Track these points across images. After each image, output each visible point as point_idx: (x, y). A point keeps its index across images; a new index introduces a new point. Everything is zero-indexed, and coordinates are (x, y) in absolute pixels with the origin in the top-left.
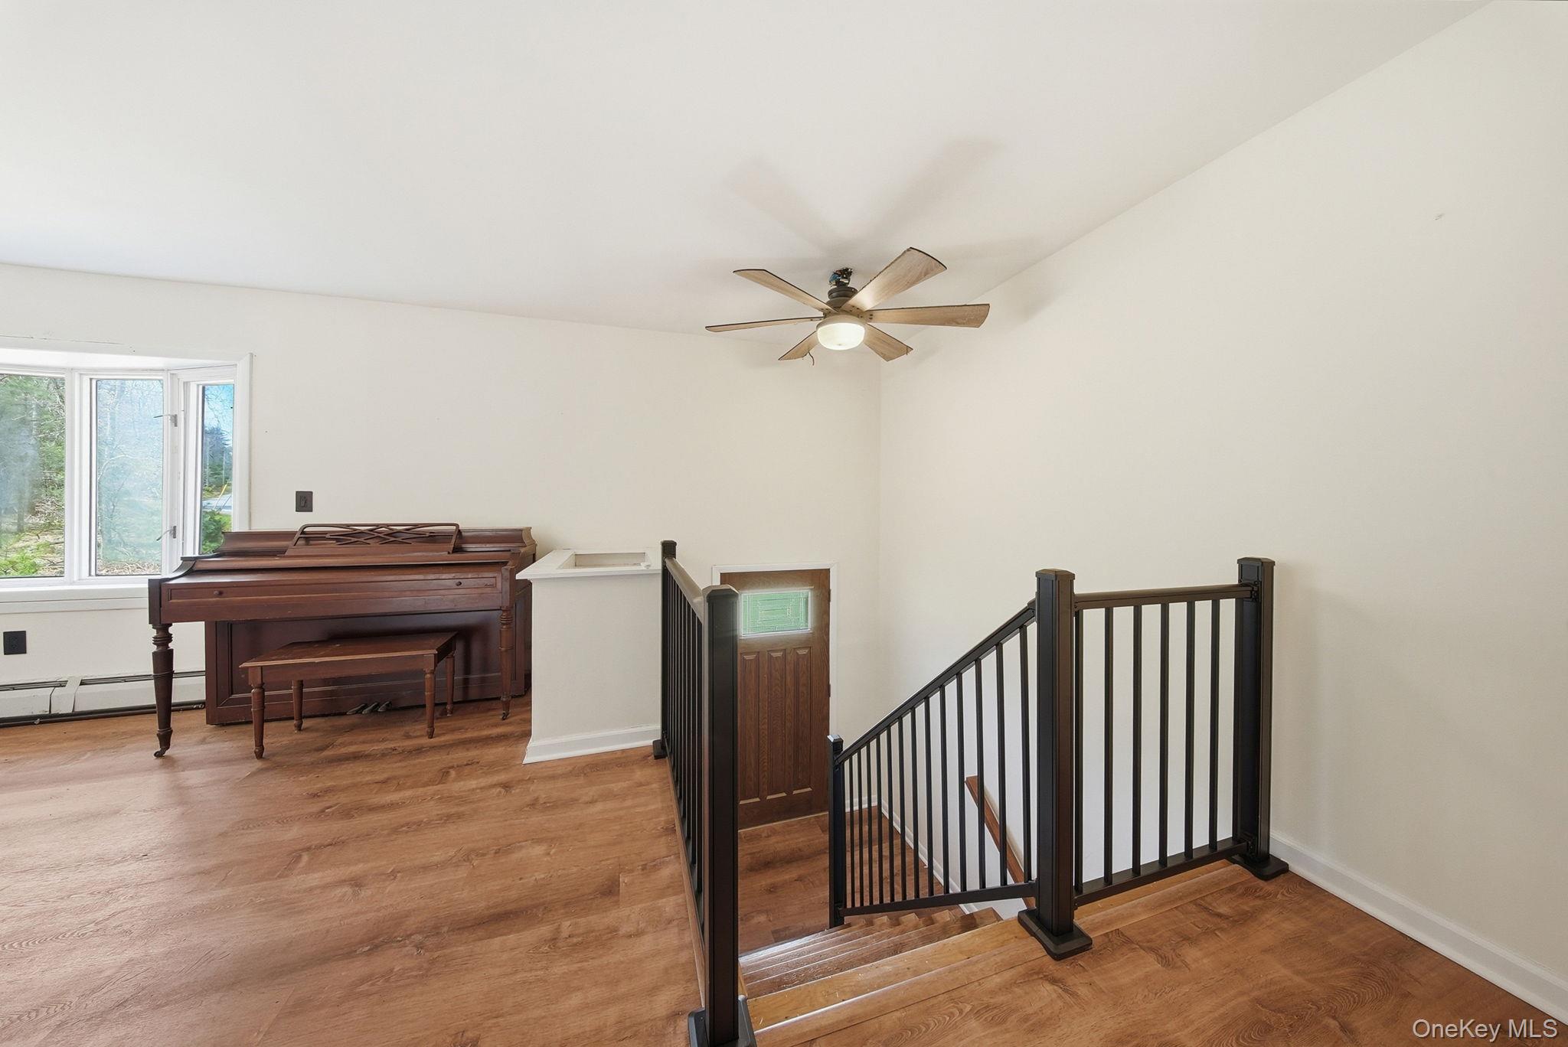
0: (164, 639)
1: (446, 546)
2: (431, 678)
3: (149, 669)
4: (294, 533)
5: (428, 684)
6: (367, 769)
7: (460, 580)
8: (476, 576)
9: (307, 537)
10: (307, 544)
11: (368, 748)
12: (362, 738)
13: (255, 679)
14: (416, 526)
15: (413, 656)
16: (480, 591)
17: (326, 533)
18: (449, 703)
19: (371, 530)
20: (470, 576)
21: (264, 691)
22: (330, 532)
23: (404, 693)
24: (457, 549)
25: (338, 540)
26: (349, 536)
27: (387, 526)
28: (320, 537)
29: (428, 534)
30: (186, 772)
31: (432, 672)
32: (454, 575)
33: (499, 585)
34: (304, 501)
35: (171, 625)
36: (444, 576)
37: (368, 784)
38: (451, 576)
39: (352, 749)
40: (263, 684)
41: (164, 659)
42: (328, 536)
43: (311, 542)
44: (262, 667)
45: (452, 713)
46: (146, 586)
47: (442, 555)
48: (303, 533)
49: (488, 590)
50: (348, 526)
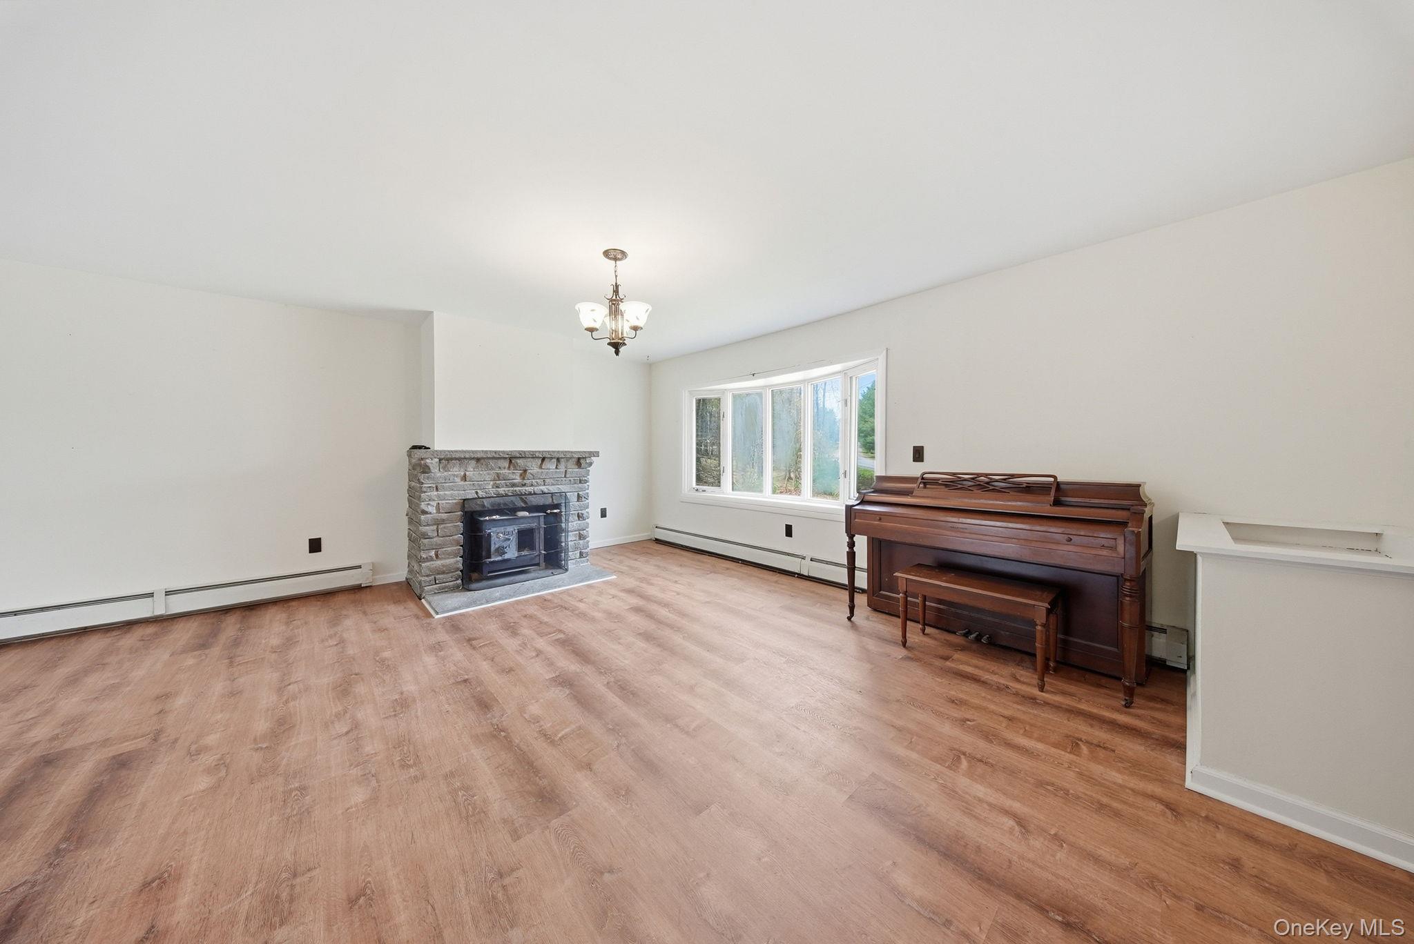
0: (851, 545)
1: (1047, 498)
2: (1042, 631)
3: (845, 561)
4: (917, 478)
5: (1038, 636)
6: (989, 697)
7: (1071, 537)
8: (1090, 535)
9: (926, 482)
10: (925, 487)
11: (986, 676)
12: (975, 661)
13: (902, 586)
14: (1013, 476)
15: (1021, 603)
16: (1094, 552)
17: (939, 479)
18: (1052, 659)
19: (973, 479)
20: (1082, 533)
21: (907, 597)
22: (942, 478)
23: (1002, 632)
24: (1057, 503)
25: (946, 486)
26: (954, 483)
27: (986, 475)
28: (935, 482)
29: (1025, 485)
30: (864, 638)
31: (1043, 625)
32: (1063, 529)
33: (1121, 548)
34: (918, 454)
35: (854, 536)
36: (1052, 530)
37: (993, 712)
38: (1060, 530)
39: (969, 669)
40: (906, 591)
41: (851, 556)
42: (940, 482)
43: (928, 486)
44: (906, 579)
45: (1054, 671)
46: (844, 508)
47: (1044, 506)
48: (923, 478)
49: (1105, 552)
50: (954, 474)
